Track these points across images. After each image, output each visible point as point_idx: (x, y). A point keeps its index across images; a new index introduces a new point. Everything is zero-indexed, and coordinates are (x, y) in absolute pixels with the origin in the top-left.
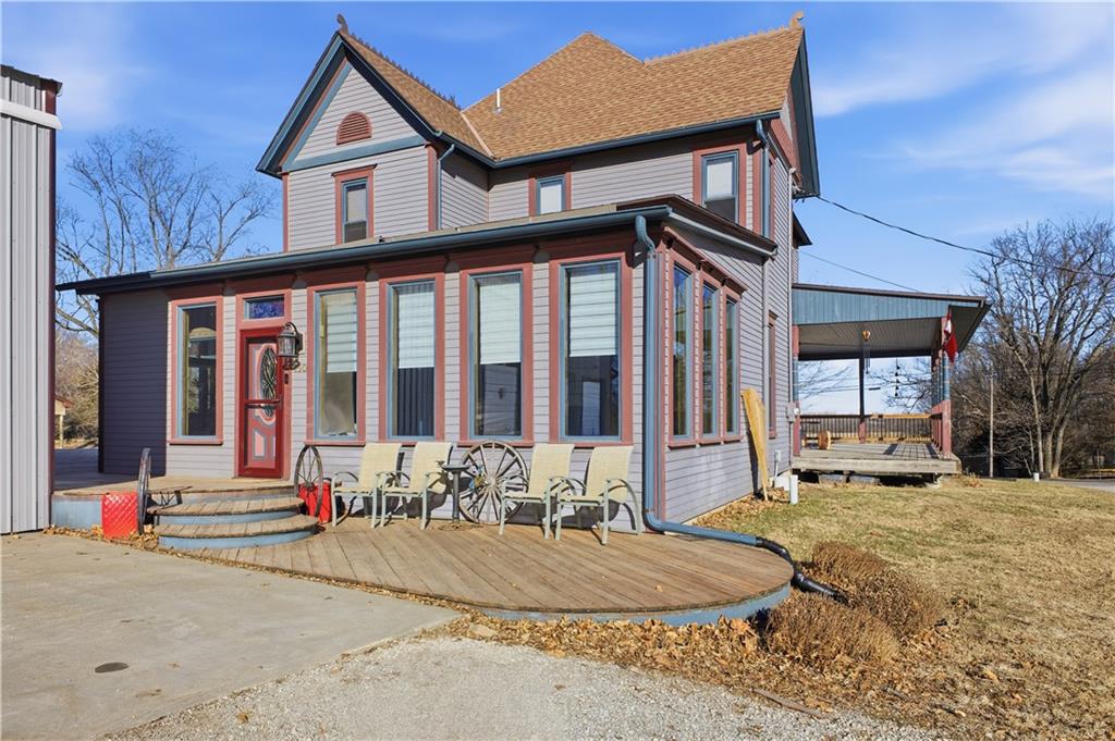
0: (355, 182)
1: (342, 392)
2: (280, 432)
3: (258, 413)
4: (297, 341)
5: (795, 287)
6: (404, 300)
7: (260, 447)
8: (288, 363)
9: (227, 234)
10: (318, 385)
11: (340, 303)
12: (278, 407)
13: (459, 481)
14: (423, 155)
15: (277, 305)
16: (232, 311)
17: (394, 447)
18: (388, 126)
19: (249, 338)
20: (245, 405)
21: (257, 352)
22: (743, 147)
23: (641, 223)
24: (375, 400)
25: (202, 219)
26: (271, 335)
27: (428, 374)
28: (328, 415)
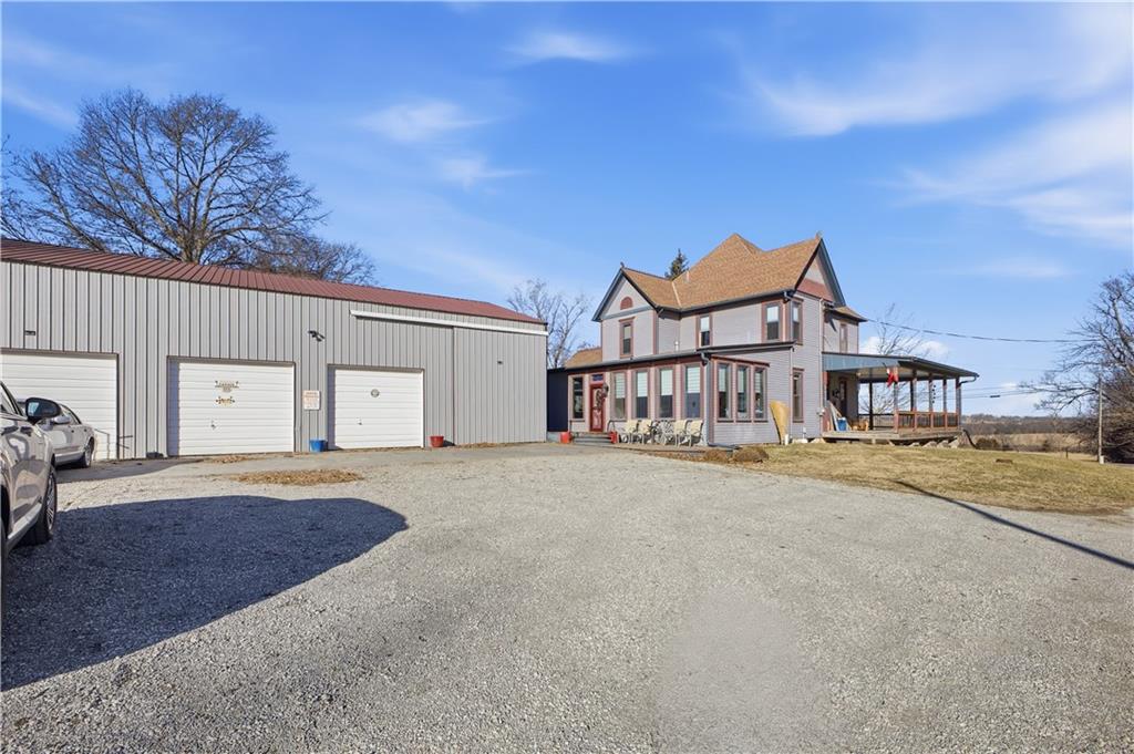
0: (627, 324)
1: (620, 404)
2: (602, 417)
3: (596, 411)
4: (607, 389)
5: (823, 353)
6: (639, 375)
7: (596, 422)
8: (605, 396)
9: (570, 323)
10: (613, 401)
11: (620, 376)
12: (601, 409)
13: (654, 431)
14: (651, 313)
15: (601, 377)
16: (587, 379)
17: (635, 422)
18: (639, 302)
19: (593, 387)
20: (592, 409)
21: (595, 392)
22: (781, 301)
23: (703, 355)
24: (630, 407)
25: (559, 317)
26: (599, 386)
27: (646, 398)
28: (616, 411)
